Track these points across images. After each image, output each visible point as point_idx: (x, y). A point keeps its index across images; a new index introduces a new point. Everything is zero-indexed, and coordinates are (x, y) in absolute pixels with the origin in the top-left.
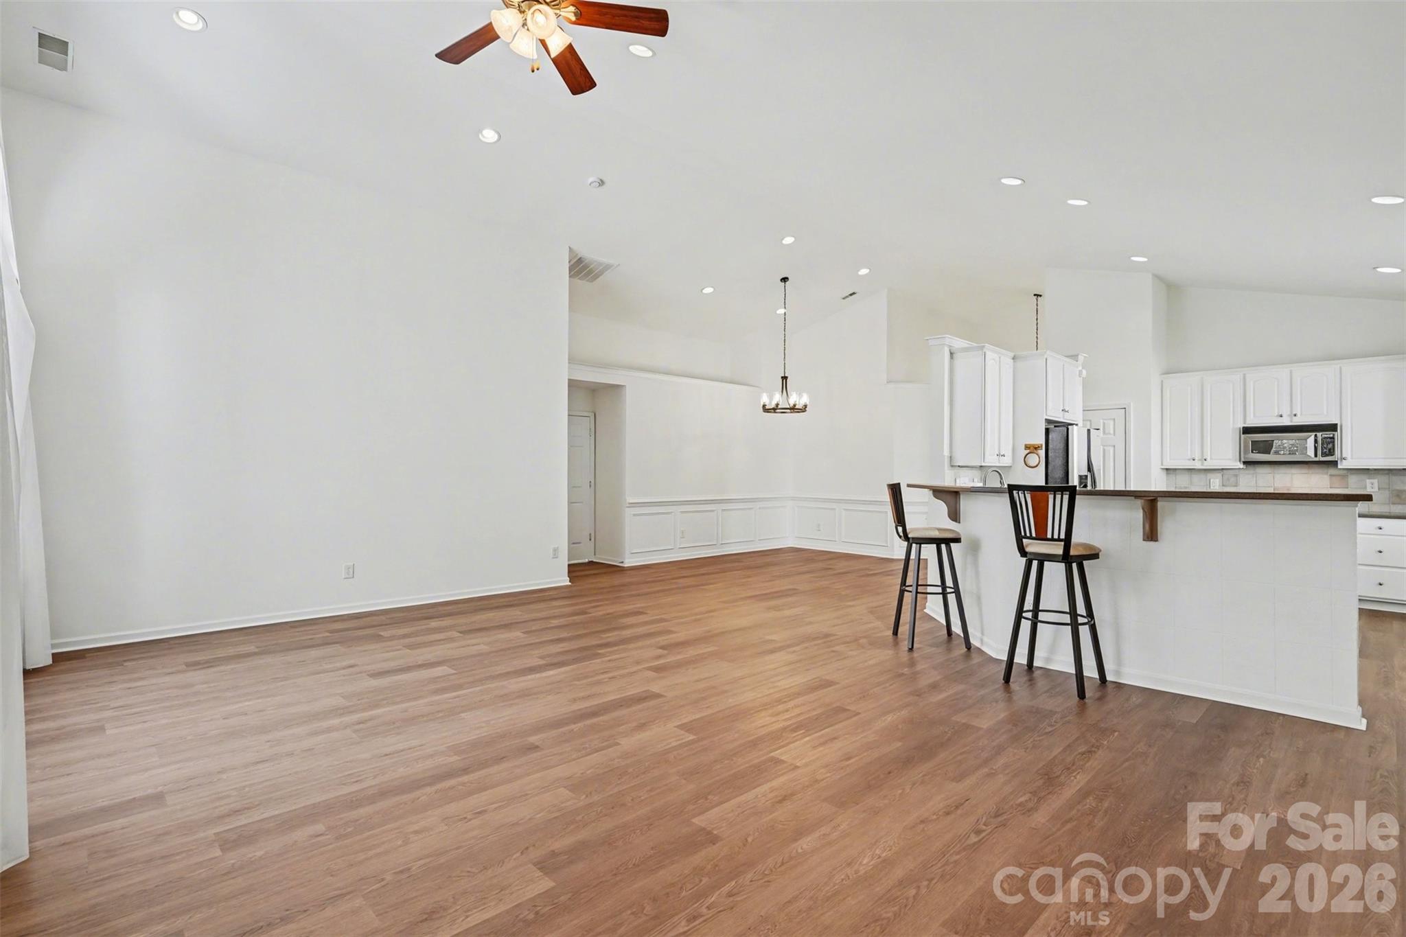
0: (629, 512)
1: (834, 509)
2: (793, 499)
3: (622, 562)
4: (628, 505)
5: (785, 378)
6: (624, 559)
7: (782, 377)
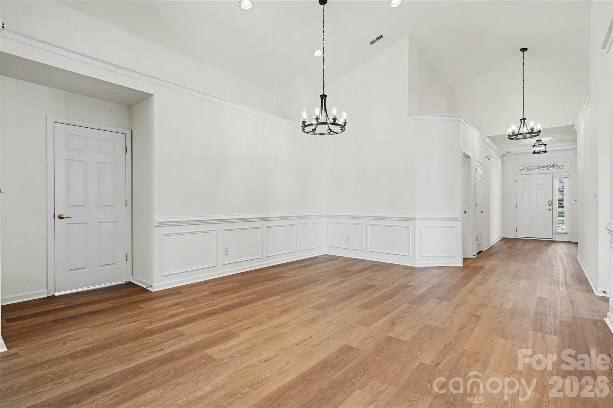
0: (157, 233)
1: (362, 224)
2: (327, 216)
3: (151, 287)
4: (157, 225)
5: (324, 97)
6: (154, 284)
7: (321, 96)
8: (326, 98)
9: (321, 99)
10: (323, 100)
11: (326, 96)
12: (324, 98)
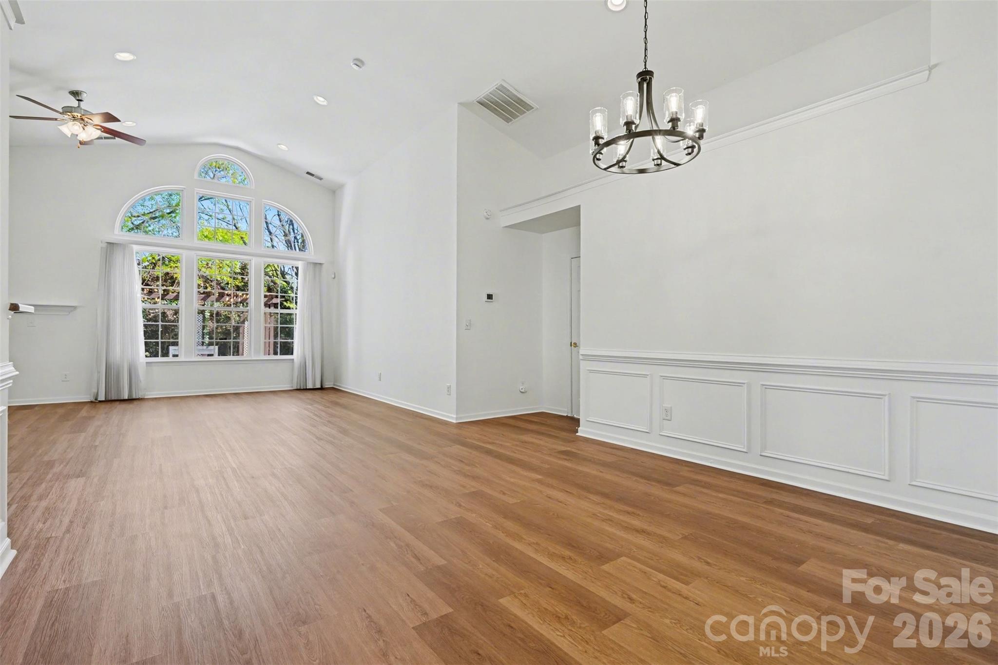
5: (645, 77)
7: (639, 76)
8: (650, 79)
9: (639, 83)
10: (645, 85)
11: (650, 73)
12: (645, 80)
